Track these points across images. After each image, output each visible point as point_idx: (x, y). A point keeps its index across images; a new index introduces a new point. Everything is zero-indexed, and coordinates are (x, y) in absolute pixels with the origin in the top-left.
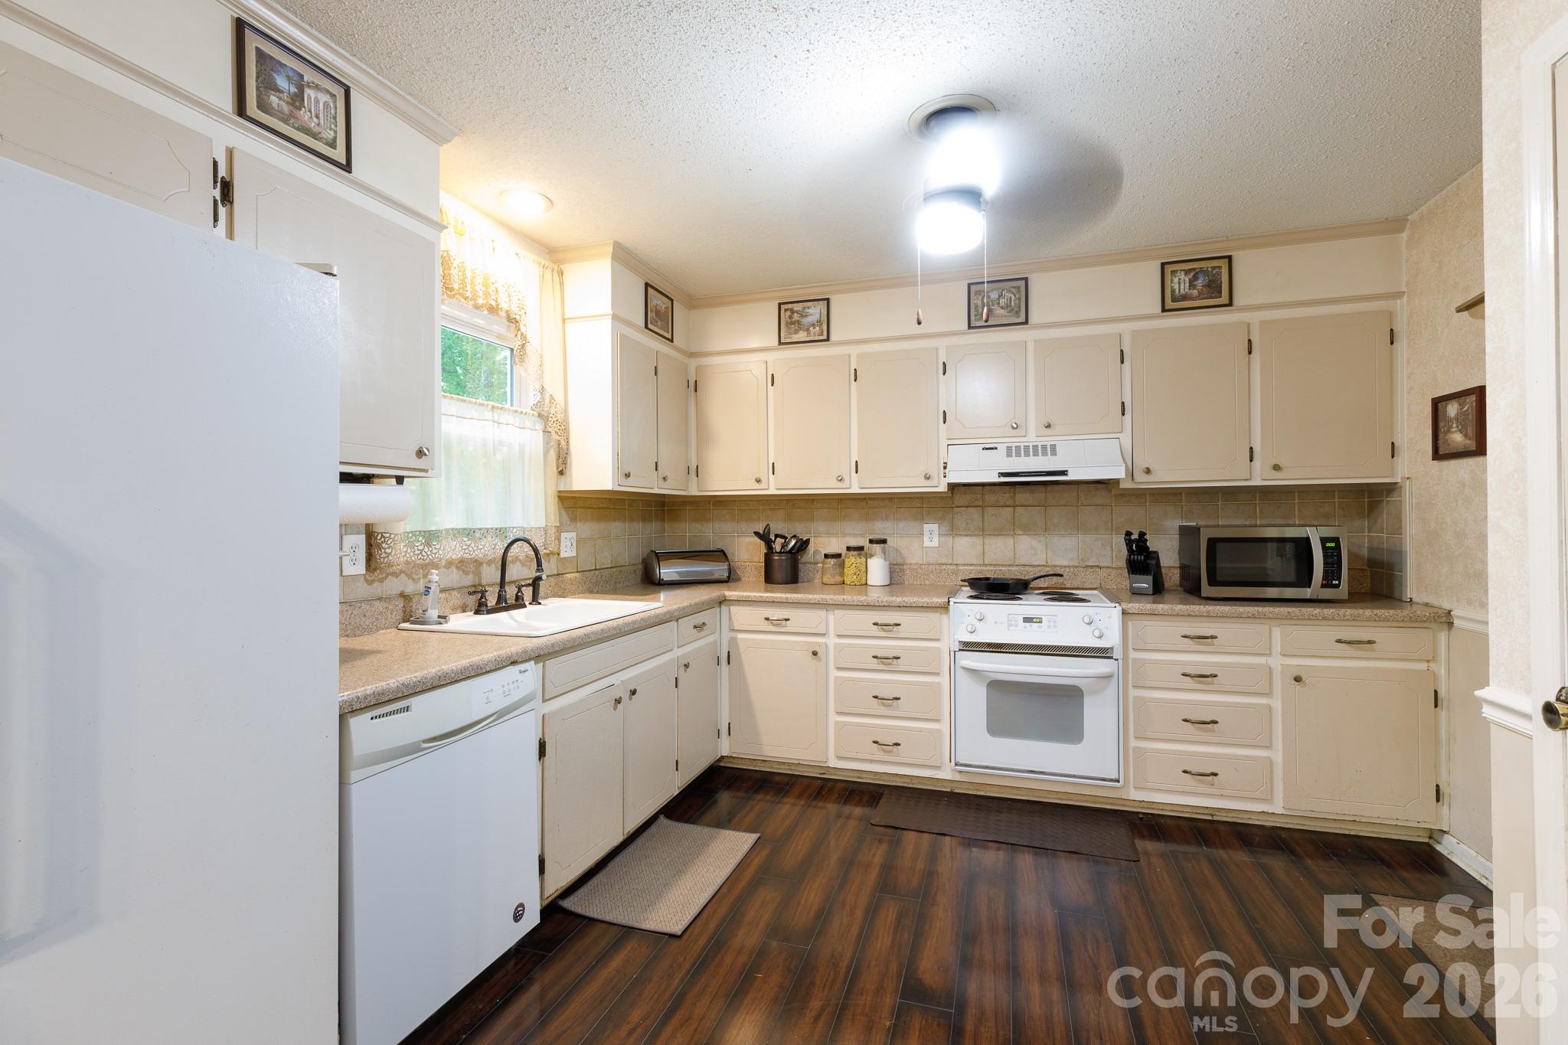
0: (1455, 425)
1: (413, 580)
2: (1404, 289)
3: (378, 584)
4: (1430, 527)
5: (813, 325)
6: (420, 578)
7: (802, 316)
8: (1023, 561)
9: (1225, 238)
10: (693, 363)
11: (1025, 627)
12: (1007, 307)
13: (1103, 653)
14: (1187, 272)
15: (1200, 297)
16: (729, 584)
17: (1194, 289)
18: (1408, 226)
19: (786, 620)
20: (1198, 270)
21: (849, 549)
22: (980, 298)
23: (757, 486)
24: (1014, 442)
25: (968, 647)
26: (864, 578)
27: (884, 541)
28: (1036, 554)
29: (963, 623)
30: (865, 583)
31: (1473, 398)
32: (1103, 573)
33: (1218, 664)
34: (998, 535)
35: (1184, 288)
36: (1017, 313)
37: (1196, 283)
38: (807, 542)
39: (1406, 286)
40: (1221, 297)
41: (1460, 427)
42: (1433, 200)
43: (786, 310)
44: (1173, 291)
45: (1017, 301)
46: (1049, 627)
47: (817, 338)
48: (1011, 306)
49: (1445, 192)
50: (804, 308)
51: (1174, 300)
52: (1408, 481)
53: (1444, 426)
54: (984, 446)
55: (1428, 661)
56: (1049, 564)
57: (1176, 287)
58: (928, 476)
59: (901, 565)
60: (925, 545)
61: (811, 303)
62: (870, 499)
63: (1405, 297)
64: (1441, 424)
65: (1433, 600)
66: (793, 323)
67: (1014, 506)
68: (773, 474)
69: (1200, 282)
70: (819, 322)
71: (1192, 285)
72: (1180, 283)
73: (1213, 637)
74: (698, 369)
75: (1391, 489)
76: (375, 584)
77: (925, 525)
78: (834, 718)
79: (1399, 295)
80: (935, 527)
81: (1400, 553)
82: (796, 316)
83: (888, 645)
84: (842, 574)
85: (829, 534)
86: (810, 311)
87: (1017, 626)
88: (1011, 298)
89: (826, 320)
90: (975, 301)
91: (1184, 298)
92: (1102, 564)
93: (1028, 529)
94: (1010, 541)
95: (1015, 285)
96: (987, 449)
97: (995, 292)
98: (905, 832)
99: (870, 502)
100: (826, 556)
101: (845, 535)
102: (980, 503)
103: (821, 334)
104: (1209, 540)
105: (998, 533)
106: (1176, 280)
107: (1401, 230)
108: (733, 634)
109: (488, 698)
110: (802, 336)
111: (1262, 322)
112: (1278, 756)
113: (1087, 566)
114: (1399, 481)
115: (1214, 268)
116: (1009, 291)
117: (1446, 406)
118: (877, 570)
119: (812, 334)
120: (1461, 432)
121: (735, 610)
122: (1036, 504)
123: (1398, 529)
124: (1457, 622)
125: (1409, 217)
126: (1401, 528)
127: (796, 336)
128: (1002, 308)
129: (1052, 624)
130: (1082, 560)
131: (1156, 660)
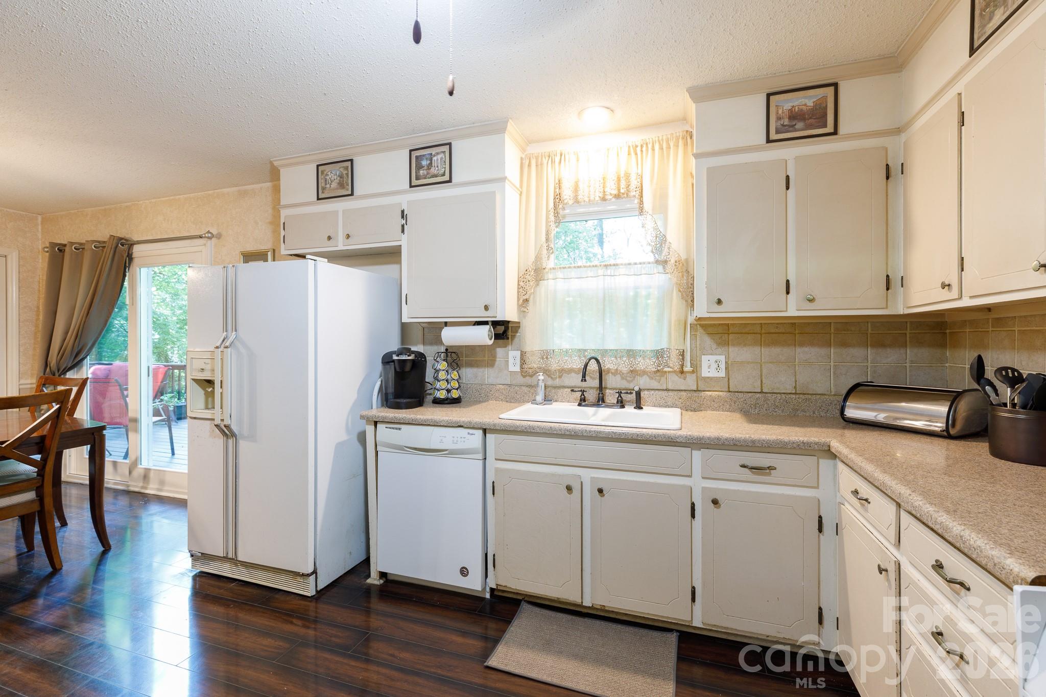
1: (552, 378)
3: (529, 378)
6: (557, 378)
10: (900, 141)
19: (867, 502)
23: (948, 294)
74: (906, 145)
76: (527, 378)
109: (441, 440)
110: (997, 18)
127: (990, 24)
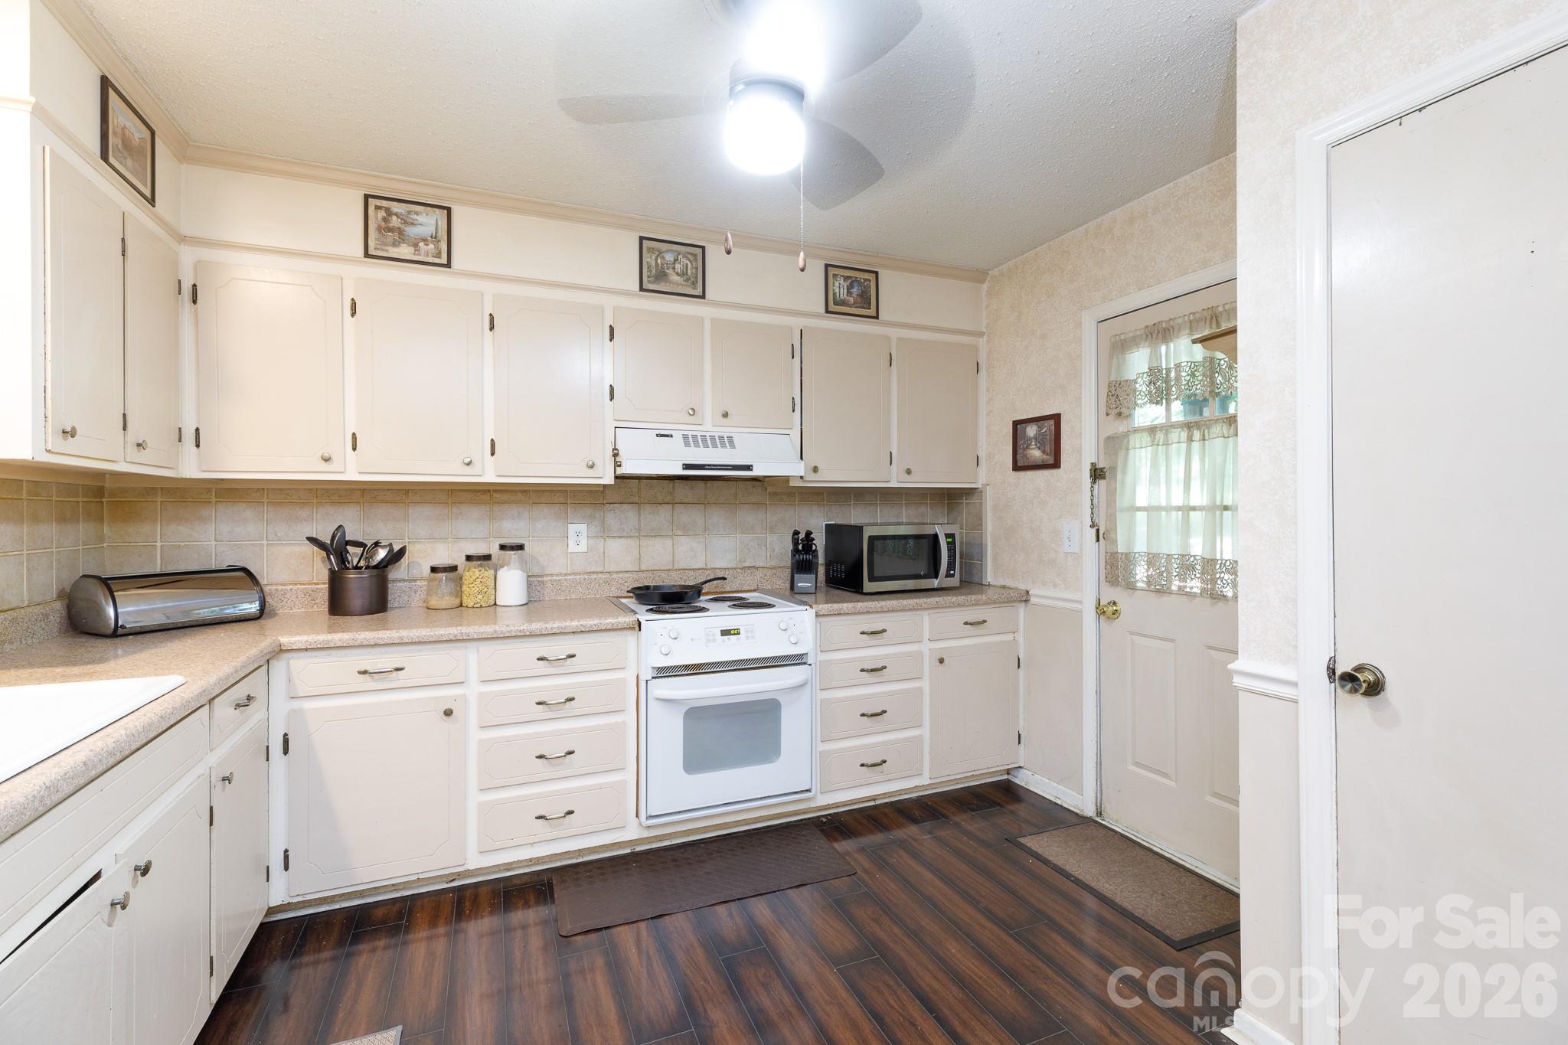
0: (1033, 443)
2: (984, 330)
4: (1007, 524)
5: (424, 240)
7: (405, 223)
8: (682, 565)
9: (875, 254)
10: (188, 256)
11: (724, 641)
12: (683, 274)
13: (798, 660)
14: (846, 278)
15: (855, 305)
16: (261, 621)
17: (851, 296)
18: (988, 279)
19: (398, 669)
20: (854, 279)
21: (469, 558)
22: (654, 257)
23: (324, 466)
24: (692, 430)
25: (663, 672)
26: (493, 597)
27: (521, 547)
28: (695, 556)
29: (655, 644)
30: (493, 603)
31: (1052, 422)
32: (759, 574)
33: (887, 656)
34: (655, 536)
35: (842, 294)
36: (693, 283)
37: (852, 290)
38: (402, 552)
39: (986, 328)
40: (870, 309)
41: (1038, 445)
42: (1014, 261)
43: (378, 208)
44: (835, 294)
45: (694, 270)
46: (747, 638)
47: (431, 260)
48: (687, 274)
49: (1024, 256)
50: (410, 212)
51: (836, 303)
52: (988, 487)
53: (1024, 443)
54: (658, 432)
55: (1014, 632)
56: (709, 566)
57: (837, 290)
58: (591, 463)
59: (539, 576)
60: (570, 550)
61: (422, 207)
62: (496, 491)
63: (985, 336)
64: (1020, 442)
65: (1009, 583)
66: (391, 230)
67: (674, 504)
68: (354, 449)
69: (855, 291)
70: (435, 238)
71: (849, 293)
72: (839, 288)
73: (884, 631)
74: (198, 266)
75: (969, 492)
77: (569, 525)
78: (475, 798)
79: (981, 334)
80: (583, 528)
81: (981, 546)
82: (395, 222)
83: (555, 685)
84: (459, 593)
85: (432, 538)
86: (420, 219)
87: (714, 640)
88: (687, 264)
89: (446, 238)
90: (648, 260)
91: (843, 303)
92: (757, 565)
93: (686, 530)
94: (668, 542)
95: (692, 252)
96: (662, 436)
97: (670, 254)
98: (614, 931)
99: (495, 495)
100: (434, 570)
101: (458, 539)
102: (636, 500)
103: (438, 255)
104: (870, 537)
105: (655, 534)
106: (837, 284)
107: (983, 281)
108: (296, 704)
110: (405, 251)
111: (899, 339)
112: (925, 732)
113: (744, 568)
114: (980, 486)
115: (865, 280)
116: (685, 257)
117: (1025, 429)
118: (511, 584)
119: (422, 252)
120: (1039, 449)
121: (299, 664)
122: (695, 501)
123: (978, 524)
124: (1033, 600)
125: (990, 272)
126: (981, 525)
127: (395, 250)
128: (678, 274)
129: (750, 634)
130: (740, 561)
131: (840, 660)
